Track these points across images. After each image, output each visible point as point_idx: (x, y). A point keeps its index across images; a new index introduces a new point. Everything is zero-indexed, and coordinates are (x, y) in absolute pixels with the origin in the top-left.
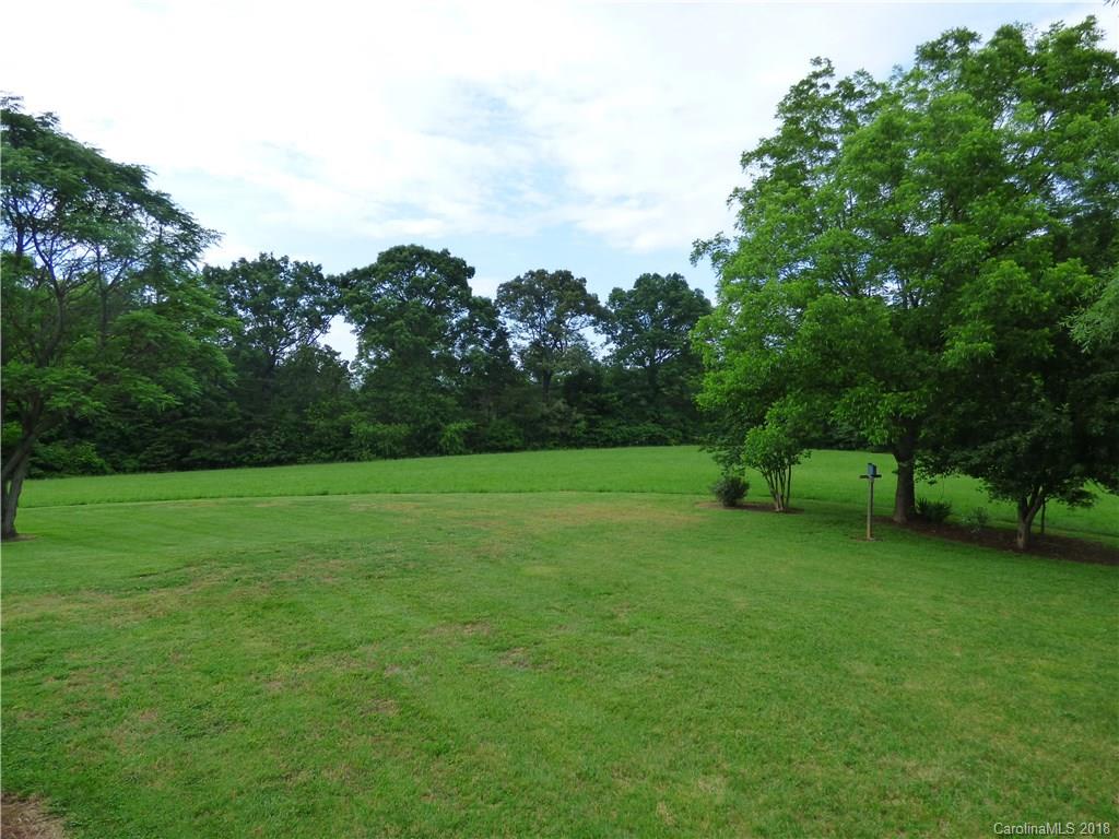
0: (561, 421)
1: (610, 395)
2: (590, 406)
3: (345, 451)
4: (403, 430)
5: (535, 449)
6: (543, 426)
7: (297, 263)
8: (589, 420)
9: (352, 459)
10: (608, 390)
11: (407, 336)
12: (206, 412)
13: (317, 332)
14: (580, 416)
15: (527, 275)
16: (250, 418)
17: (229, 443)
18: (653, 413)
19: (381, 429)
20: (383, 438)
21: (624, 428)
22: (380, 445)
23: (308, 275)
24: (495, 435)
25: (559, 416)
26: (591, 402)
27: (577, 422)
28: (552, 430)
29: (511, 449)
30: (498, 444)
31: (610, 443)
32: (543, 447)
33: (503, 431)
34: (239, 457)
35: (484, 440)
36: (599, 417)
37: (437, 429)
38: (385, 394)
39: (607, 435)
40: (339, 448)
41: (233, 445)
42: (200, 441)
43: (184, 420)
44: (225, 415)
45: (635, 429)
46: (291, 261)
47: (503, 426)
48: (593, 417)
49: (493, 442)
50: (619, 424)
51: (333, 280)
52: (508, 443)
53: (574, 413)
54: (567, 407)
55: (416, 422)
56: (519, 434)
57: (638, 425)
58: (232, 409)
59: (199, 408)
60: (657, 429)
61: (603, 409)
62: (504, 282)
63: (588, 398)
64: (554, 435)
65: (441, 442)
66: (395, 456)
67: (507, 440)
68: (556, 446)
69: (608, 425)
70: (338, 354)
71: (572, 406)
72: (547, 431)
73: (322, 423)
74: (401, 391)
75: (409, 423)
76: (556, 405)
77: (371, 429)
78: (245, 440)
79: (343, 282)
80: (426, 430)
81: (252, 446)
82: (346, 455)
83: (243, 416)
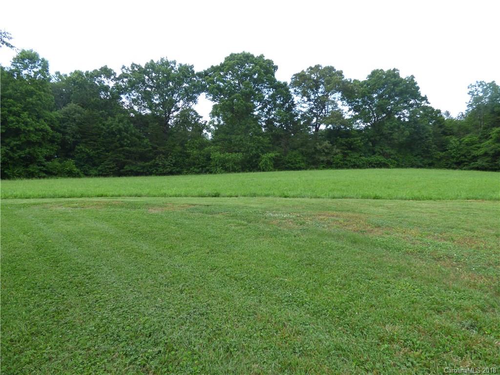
0: (327, 154)
1: (356, 139)
2: (344, 145)
3: (207, 168)
4: (239, 156)
5: (311, 169)
6: (317, 156)
7: (181, 65)
8: (344, 153)
9: (211, 173)
10: (354, 136)
11: (242, 102)
12: (133, 144)
13: (191, 103)
14: (338, 150)
15: (308, 69)
16: (156, 148)
17: (146, 162)
18: (379, 150)
19: (228, 156)
20: (228, 161)
21: (363, 158)
22: (227, 165)
23: (186, 72)
24: (290, 160)
25: (326, 151)
26: (345, 143)
27: (336, 154)
28: (322, 158)
29: (299, 169)
30: (292, 166)
31: (355, 166)
32: (317, 168)
33: (295, 158)
34: (150, 170)
35: (284, 164)
36: (349, 151)
37: (259, 157)
38: (228, 137)
39: (354, 162)
40: (205, 166)
41: (147, 163)
42: (130, 160)
43: (121, 149)
44: (143, 146)
45: (369, 159)
46: (177, 64)
47: (295, 156)
48: (346, 151)
49: (289, 165)
50: (361, 156)
51: (199, 75)
52: (298, 166)
53: (334, 149)
54: (331, 145)
55: (247, 152)
56: (303, 161)
57: (370, 157)
58: (147, 143)
59: (129, 142)
60: (382, 159)
61: (351, 147)
62: (295, 73)
63: (343, 141)
64: (323, 161)
65: (260, 164)
66: (234, 171)
67: (297, 164)
68: (324, 168)
69: (354, 157)
70: (201, 117)
71: (333, 145)
72: (319, 159)
73: (195, 152)
74: (238, 134)
75: (243, 152)
76: (325, 145)
77: (222, 156)
78: (154, 160)
79: (204, 75)
80: (252, 157)
81: (158, 164)
82: (208, 170)
83: (152, 147)
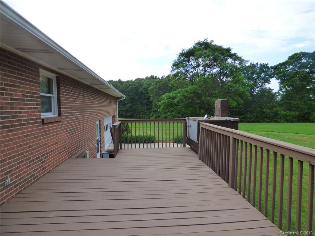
3: (275, 119)
4: (297, 113)
7: (261, 64)
9: (277, 122)
11: (298, 83)
13: (266, 84)
16: (246, 109)
17: (241, 116)
19: (289, 113)
20: (289, 115)
22: (288, 118)
23: (264, 67)
34: (243, 120)
37: (310, 113)
38: (289, 102)
41: (241, 117)
44: (240, 108)
46: (259, 63)
51: (272, 68)
55: (301, 111)
58: (242, 107)
65: (311, 118)
66: (293, 122)
70: (273, 90)
73: (268, 111)
74: (296, 100)
75: (298, 111)
77: (285, 113)
78: (245, 115)
79: (276, 68)
80: (305, 114)
81: (247, 117)
82: (275, 121)
83: (244, 108)
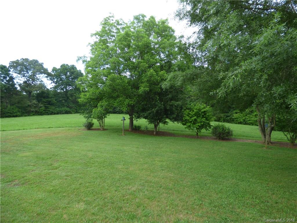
0: (35, 107)
1: (52, 99)
2: (46, 102)
5: (25, 116)
6: (29, 109)
8: (45, 107)
10: (51, 98)
14: (42, 105)
15: (21, 59)
18: (67, 104)
21: (57, 109)
24: (9, 112)
25: (35, 105)
26: (46, 101)
27: (41, 107)
28: (32, 110)
29: (16, 116)
30: (11, 115)
31: (52, 113)
32: (29, 115)
33: (13, 110)
35: (5, 114)
36: (49, 106)
39: (52, 111)
45: (61, 109)
47: (13, 109)
48: (47, 106)
49: (9, 114)
50: (56, 108)
52: (15, 114)
53: (40, 105)
54: (37, 102)
56: (19, 112)
57: (62, 108)
60: (68, 109)
61: (50, 103)
62: (12, 61)
63: (45, 100)
64: (33, 111)
67: (14, 113)
68: (34, 115)
69: (52, 108)
71: (39, 102)
72: (30, 110)
76: (33, 102)
